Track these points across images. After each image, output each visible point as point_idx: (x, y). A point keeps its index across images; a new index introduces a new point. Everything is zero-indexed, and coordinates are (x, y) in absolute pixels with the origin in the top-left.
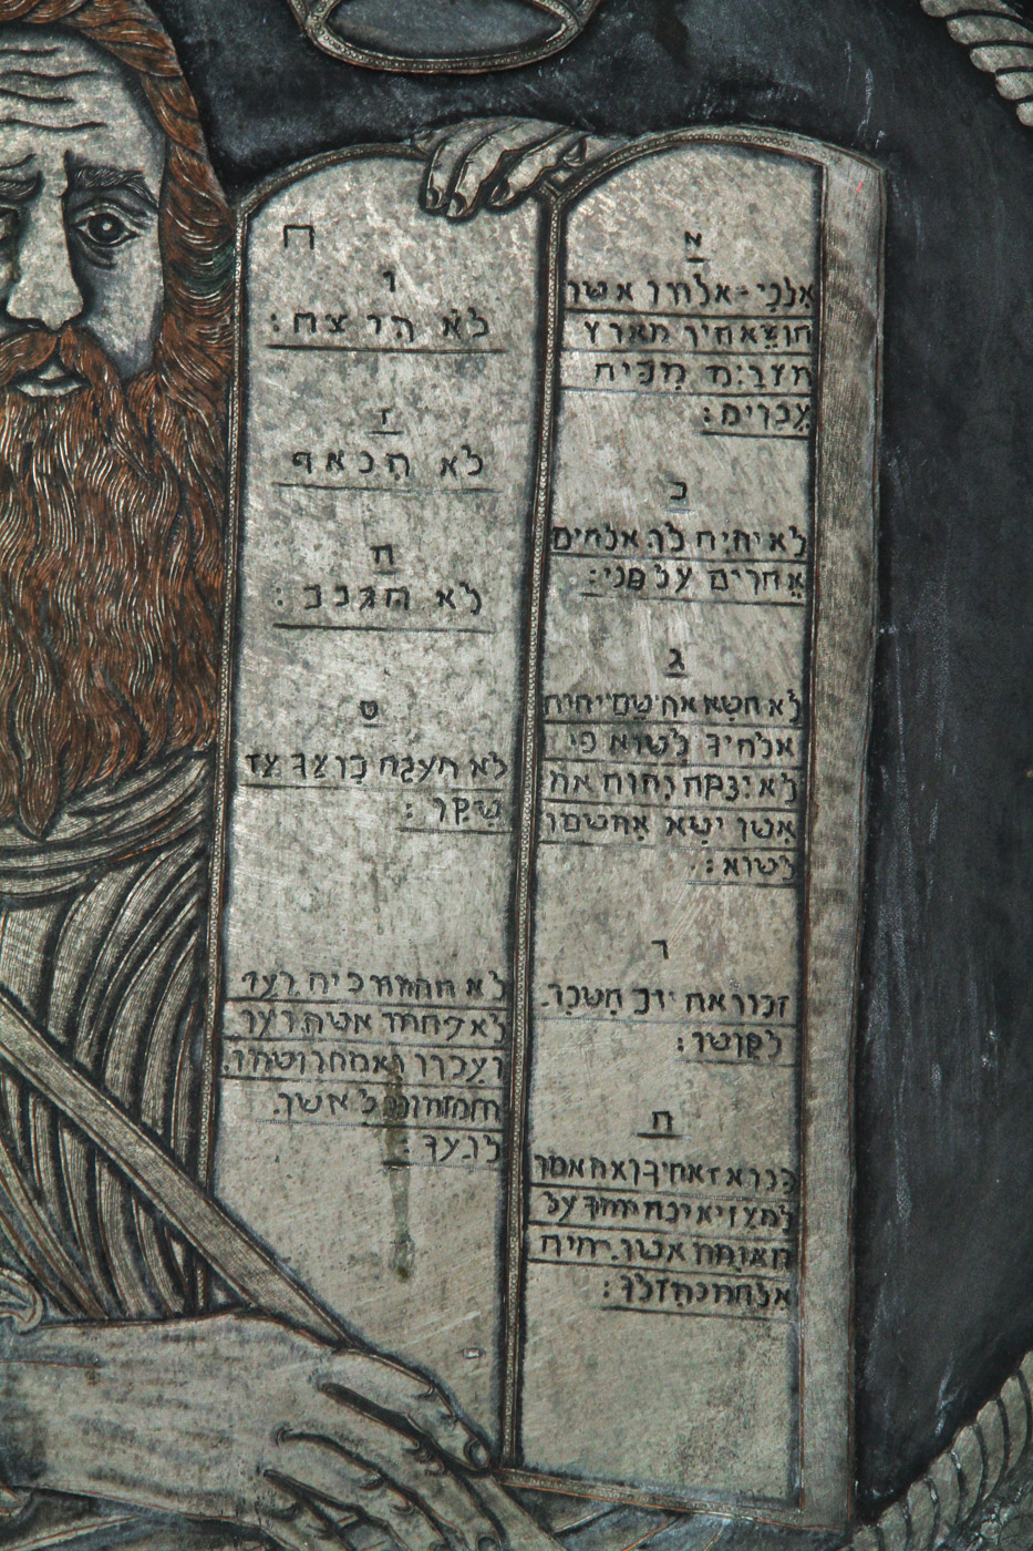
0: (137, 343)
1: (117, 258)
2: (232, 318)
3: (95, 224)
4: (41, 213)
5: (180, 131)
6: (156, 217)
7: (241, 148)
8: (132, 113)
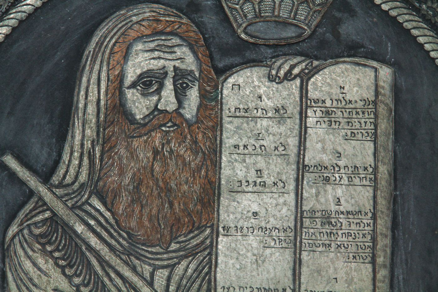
0: (192, 116)
1: (187, 94)
2: (218, 109)
3: (181, 84)
4: (167, 82)
5: (204, 60)
6: (198, 82)
7: (221, 65)
8: (191, 55)
